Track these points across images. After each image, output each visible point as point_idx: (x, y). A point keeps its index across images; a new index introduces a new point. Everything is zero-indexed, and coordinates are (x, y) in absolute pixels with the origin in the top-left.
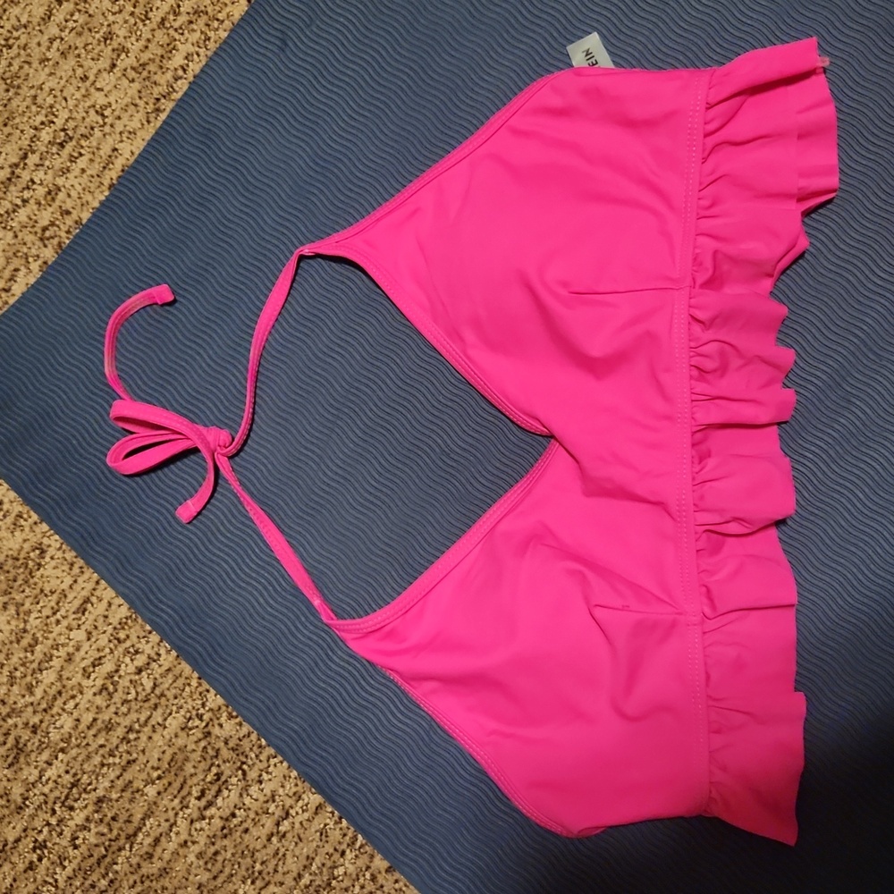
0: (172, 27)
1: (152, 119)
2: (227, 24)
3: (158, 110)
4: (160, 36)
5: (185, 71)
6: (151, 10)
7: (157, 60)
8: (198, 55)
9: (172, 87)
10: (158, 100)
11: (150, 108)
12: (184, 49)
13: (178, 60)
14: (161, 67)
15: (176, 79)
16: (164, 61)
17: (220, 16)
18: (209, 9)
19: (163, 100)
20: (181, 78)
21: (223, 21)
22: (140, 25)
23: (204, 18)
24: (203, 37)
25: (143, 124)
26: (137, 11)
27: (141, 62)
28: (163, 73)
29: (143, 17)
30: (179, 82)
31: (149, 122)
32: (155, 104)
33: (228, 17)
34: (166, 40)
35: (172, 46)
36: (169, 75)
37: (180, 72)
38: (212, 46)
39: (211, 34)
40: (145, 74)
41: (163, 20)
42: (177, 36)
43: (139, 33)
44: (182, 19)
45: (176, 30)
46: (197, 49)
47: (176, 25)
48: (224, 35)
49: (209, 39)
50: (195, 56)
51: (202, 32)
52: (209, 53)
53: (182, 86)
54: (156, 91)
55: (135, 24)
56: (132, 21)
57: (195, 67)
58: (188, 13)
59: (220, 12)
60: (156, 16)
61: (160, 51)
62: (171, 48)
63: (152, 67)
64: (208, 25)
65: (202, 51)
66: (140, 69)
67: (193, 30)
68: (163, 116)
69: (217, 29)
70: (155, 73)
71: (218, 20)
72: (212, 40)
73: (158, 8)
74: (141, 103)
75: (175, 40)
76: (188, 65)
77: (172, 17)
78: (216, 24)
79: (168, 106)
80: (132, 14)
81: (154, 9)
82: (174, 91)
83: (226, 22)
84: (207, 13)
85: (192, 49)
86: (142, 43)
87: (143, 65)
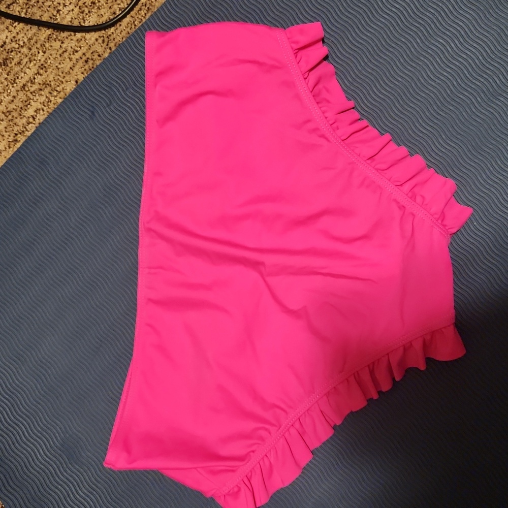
0: (29, 90)
1: (12, 146)
2: (62, 94)
3: (16, 141)
4: (22, 96)
5: (34, 119)
6: (18, 78)
7: (19, 109)
8: (43, 110)
9: (25, 128)
10: (16, 134)
11: (11, 139)
12: (35, 105)
13: (31, 112)
14: (20, 115)
15: (29, 123)
16: (23, 111)
17: (58, 89)
18: (52, 84)
19: (19, 135)
20: (31, 123)
21: (60, 92)
22: (11, 86)
23: (49, 89)
24: (47, 100)
25: (6, 148)
26: (9, 77)
27: (9, 109)
28: (21, 118)
29: (13, 82)
30: (30, 125)
31: (10, 147)
32: (14, 137)
33: (63, 88)
34: (25, 98)
35: (28, 103)
36: (24, 121)
37: (31, 120)
38: (51, 105)
39: (52, 99)
40: (10, 117)
41: (24, 86)
42: (32, 97)
43: (9, 91)
44: (35, 87)
45: (31, 93)
46: (43, 107)
47: (32, 89)
48: (60, 101)
49: (51, 101)
50: (41, 111)
51: (47, 97)
52: (50, 111)
53: (32, 128)
54: (16, 128)
55: (7, 85)
56: (6, 83)
57: (41, 117)
58: (40, 84)
59: (58, 86)
60: (20, 82)
61: (21, 105)
62: (27, 103)
63: (15, 114)
64: (50, 93)
65: (45, 108)
66: (8, 114)
67: (41, 95)
68: (18, 145)
69: (56, 96)
70: (16, 118)
71: (57, 91)
72: (52, 103)
73: (22, 78)
74: (6, 135)
75: (31, 99)
76: (36, 116)
77: (29, 84)
78: (55, 93)
79: (22, 139)
80: (6, 79)
81: (20, 77)
82: (27, 130)
83: (62, 93)
84: (51, 86)
85: (40, 106)
86: (10, 98)
87: (10, 112)
